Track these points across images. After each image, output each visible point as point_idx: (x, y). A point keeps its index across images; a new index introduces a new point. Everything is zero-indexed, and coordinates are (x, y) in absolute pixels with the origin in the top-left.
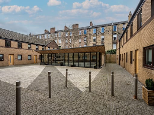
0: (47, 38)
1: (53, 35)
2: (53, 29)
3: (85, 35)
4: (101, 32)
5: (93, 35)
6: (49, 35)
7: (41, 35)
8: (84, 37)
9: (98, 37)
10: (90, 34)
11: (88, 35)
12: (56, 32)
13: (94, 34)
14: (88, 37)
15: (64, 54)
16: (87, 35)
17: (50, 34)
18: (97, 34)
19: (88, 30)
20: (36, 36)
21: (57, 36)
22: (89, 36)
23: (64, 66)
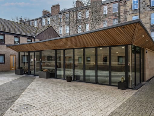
0: (46, 24)
1: (56, 19)
2: (56, 7)
3: (114, 15)
4: (149, 6)
5: (131, 12)
6: (49, 19)
7: (37, 19)
8: (114, 17)
9: (142, 16)
10: (125, 12)
11: (121, 14)
12: (60, 13)
13: (134, 11)
14: (121, 17)
15: (56, 50)
16: (119, 13)
17: (51, 17)
18: (142, 9)
19: (121, 4)
20: (29, 21)
21: (62, 21)
22: (123, 15)
23: (56, 78)
